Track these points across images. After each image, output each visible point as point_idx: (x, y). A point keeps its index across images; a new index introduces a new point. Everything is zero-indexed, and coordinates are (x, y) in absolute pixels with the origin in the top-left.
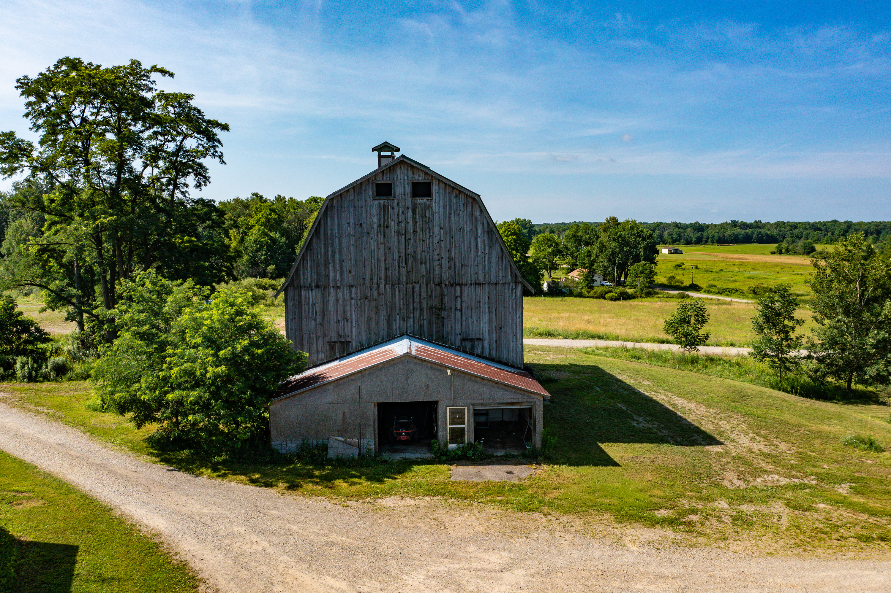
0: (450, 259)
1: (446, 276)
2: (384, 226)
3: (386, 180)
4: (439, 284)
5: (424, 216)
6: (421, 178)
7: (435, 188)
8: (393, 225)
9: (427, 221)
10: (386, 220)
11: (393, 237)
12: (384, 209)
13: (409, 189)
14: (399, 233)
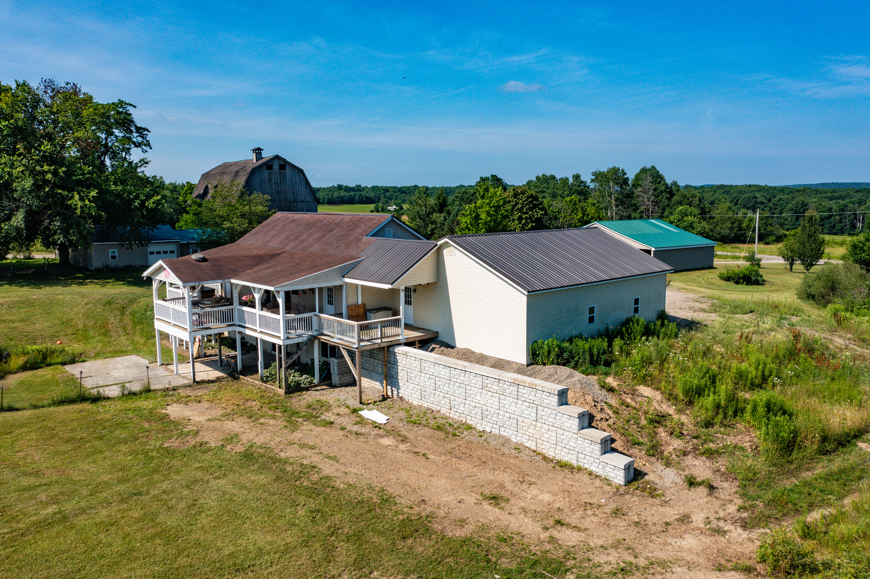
0: (293, 193)
1: (292, 199)
2: (270, 180)
3: (271, 163)
4: (289, 202)
5: (283, 177)
6: (282, 163)
7: (287, 167)
8: (273, 180)
9: (285, 179)
10: (271, 178)
11: (273, 185)
12: (270, 174)
13: (278, 167)
14: (275, 183)
